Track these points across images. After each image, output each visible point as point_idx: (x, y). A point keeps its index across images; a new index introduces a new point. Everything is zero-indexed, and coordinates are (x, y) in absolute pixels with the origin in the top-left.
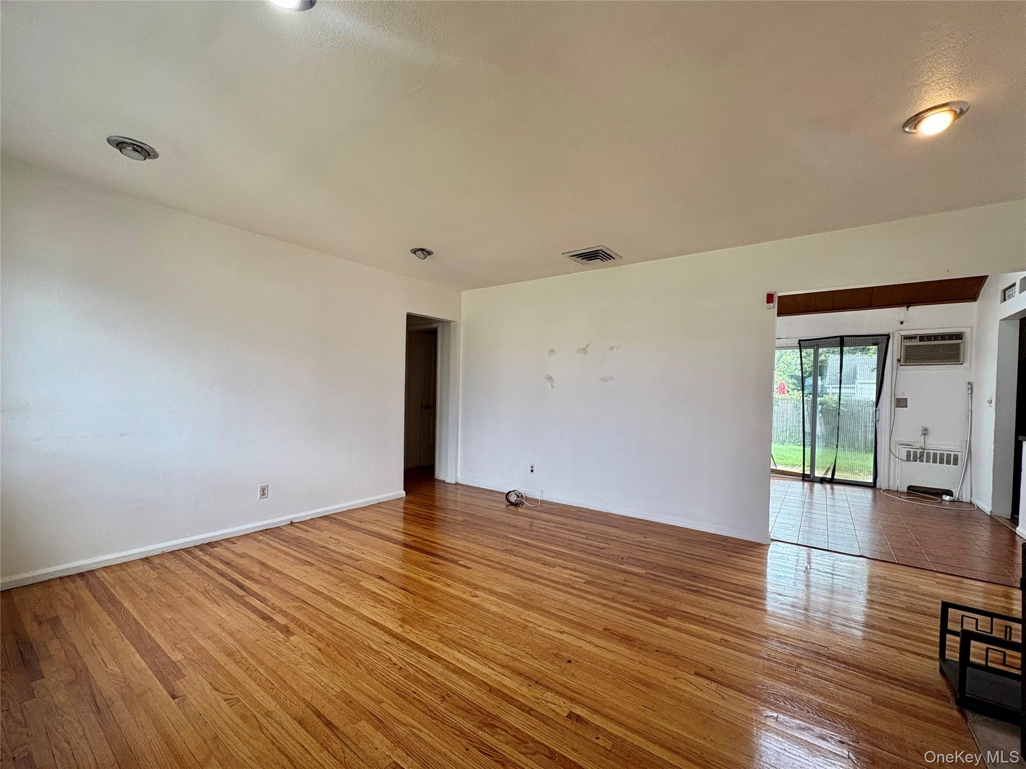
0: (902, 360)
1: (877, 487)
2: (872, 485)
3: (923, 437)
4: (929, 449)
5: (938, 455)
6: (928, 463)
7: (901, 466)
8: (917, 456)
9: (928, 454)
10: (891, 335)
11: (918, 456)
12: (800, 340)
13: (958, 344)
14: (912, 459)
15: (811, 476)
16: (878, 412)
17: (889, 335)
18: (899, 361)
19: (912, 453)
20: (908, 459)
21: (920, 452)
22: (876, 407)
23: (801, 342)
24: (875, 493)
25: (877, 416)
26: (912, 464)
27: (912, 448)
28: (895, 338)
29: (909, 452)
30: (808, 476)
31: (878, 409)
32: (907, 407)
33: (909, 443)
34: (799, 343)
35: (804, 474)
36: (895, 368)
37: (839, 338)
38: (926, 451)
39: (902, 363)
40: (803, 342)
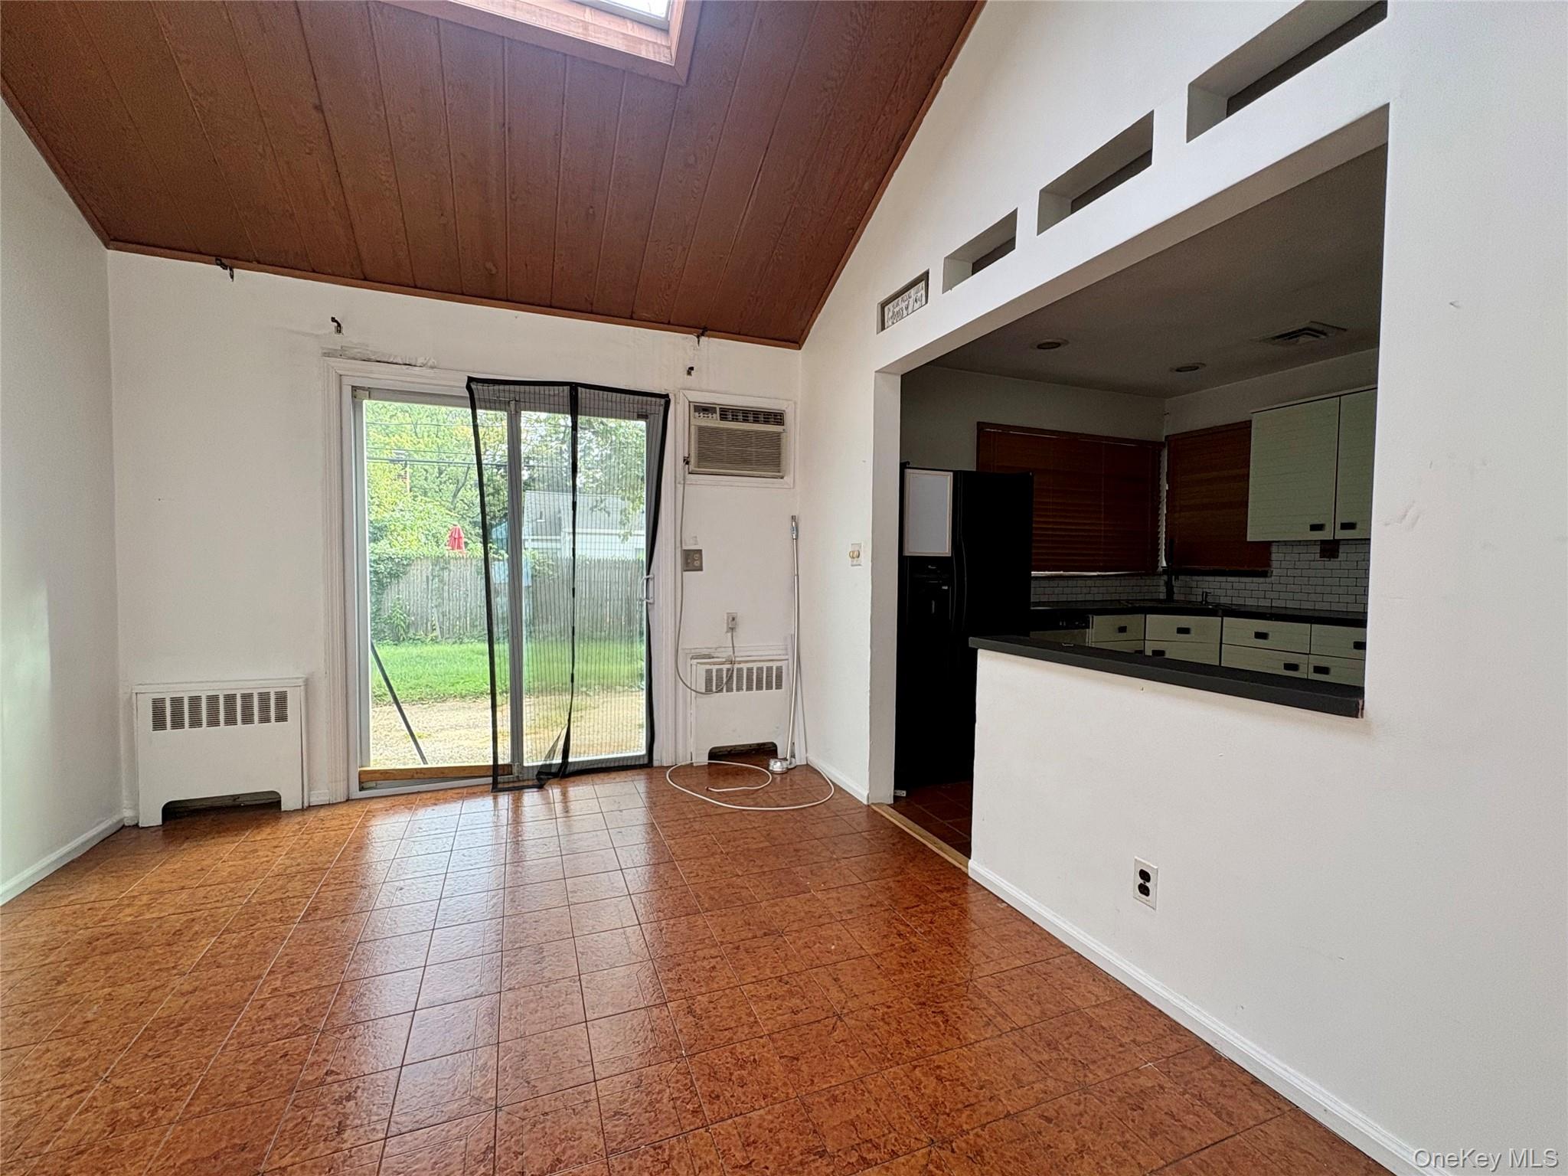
0: (693, 460)
1: (656, 763)
2: (646, 761)
3: (729, 634)
4: (740, 662)
5: (755, 671)
6: (741, 693)
7: (697, 707)
8: (720, 682)
9: (740, 670)
10: (671, 396)
11: (725, 680)
12: (471, 380)
13: (778, 435)
14: (714, 689)
15: (515, 770)
16: (651, 583)
17: (666, 396)
18: (687, 462)
19: (714, 674)
20: (709, 690)
21: (728, 670)
22: (648, 574)
23: (473, 386)
24: (650, 779)
25: (651, 595)
26: (716, 697)
27: (714, 664)
28: (678, 407)
29: (709, 672)
30: (508, 768)
31: (651, 576)
32: (701, 570)
33: (706, 651)
34: (469, 387)
35: (496, 766)
36: (680, 478)
37: (567, 389)
38: (736, 666)
39: (692, 467)
40: (480, 386)
